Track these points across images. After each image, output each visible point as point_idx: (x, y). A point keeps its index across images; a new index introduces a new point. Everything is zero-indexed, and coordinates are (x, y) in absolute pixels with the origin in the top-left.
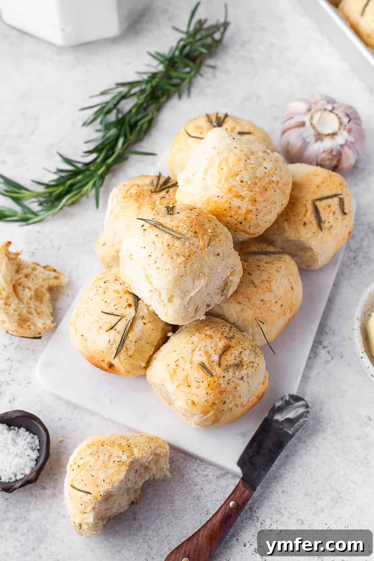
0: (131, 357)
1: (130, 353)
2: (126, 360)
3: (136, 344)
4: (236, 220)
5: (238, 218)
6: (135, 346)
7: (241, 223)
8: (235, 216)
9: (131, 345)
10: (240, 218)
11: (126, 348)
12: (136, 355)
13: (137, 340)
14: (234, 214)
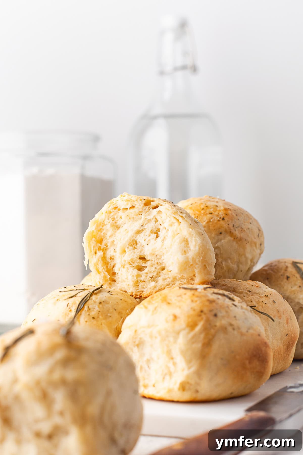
0: (93, 318)
1: (93, 313)
2: (88, 323)
3: (101, 306)
4: (217, 216)
5: (218, 214)
6: (99, 307)
7: (223, 219)
8: (215, 212)
9: (94, 305)
10: (220, 213)
11: (88, 307)
12: (100, 317)
13: (102, 302)
14: (213, 211)
